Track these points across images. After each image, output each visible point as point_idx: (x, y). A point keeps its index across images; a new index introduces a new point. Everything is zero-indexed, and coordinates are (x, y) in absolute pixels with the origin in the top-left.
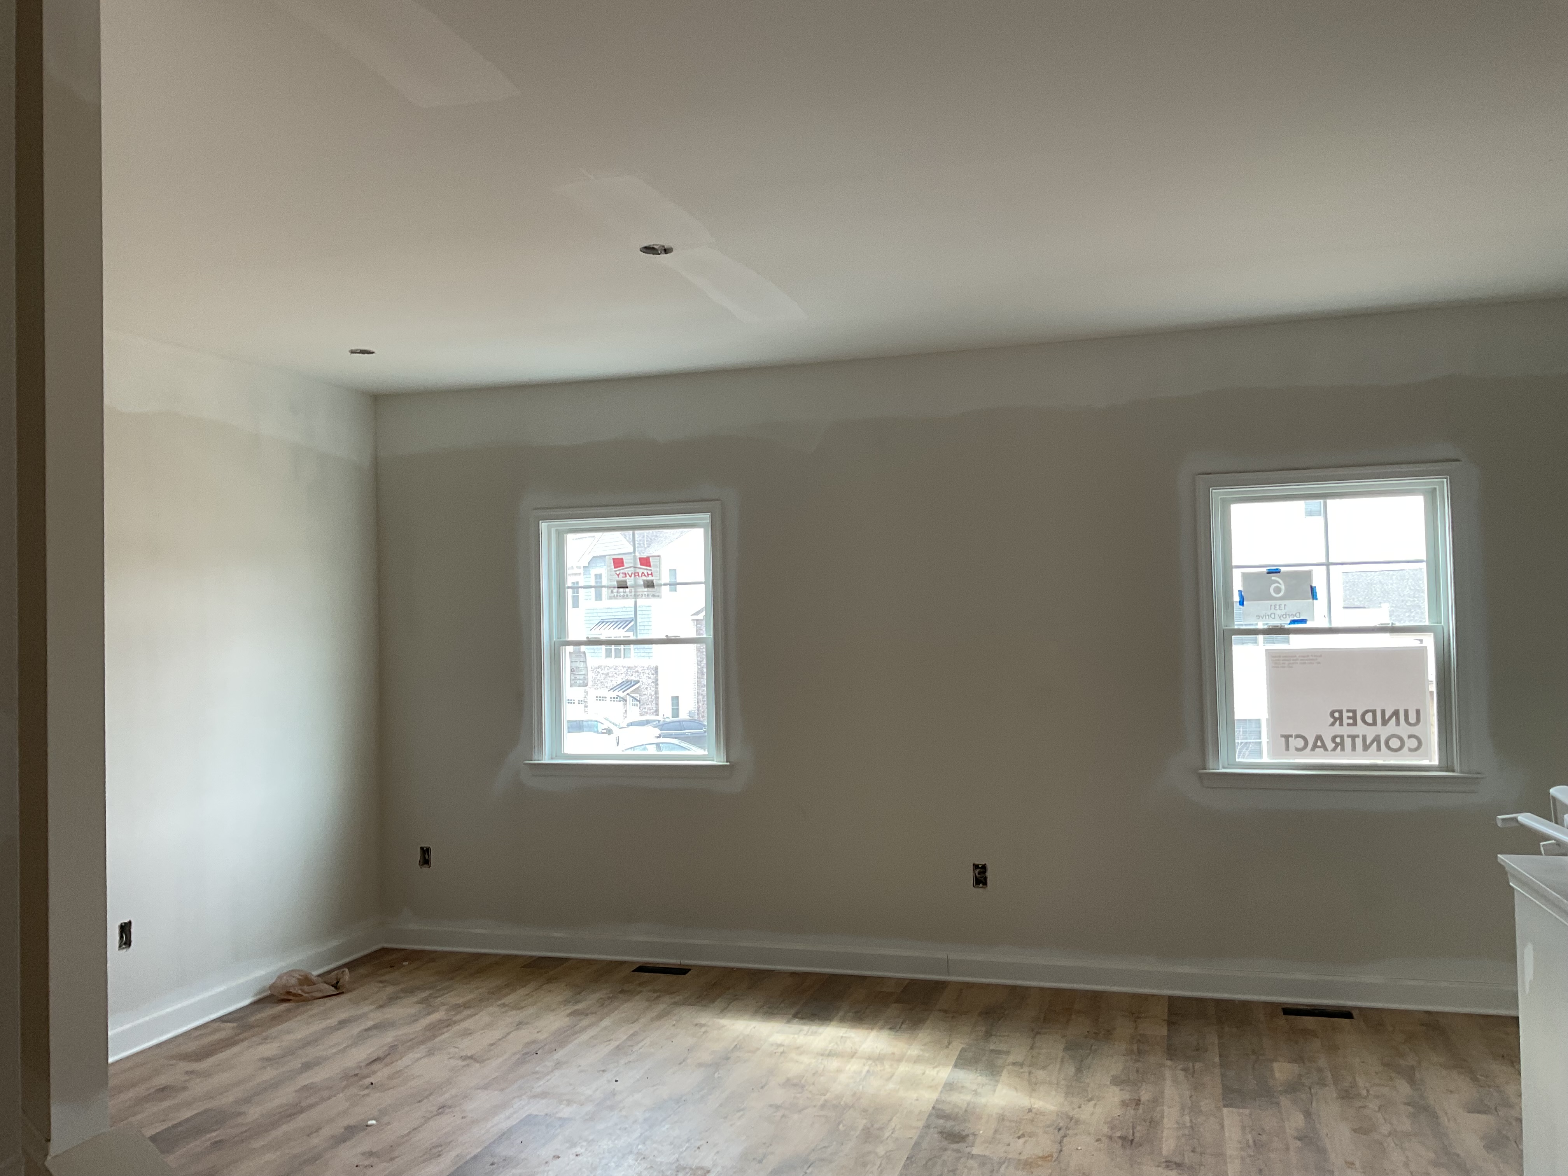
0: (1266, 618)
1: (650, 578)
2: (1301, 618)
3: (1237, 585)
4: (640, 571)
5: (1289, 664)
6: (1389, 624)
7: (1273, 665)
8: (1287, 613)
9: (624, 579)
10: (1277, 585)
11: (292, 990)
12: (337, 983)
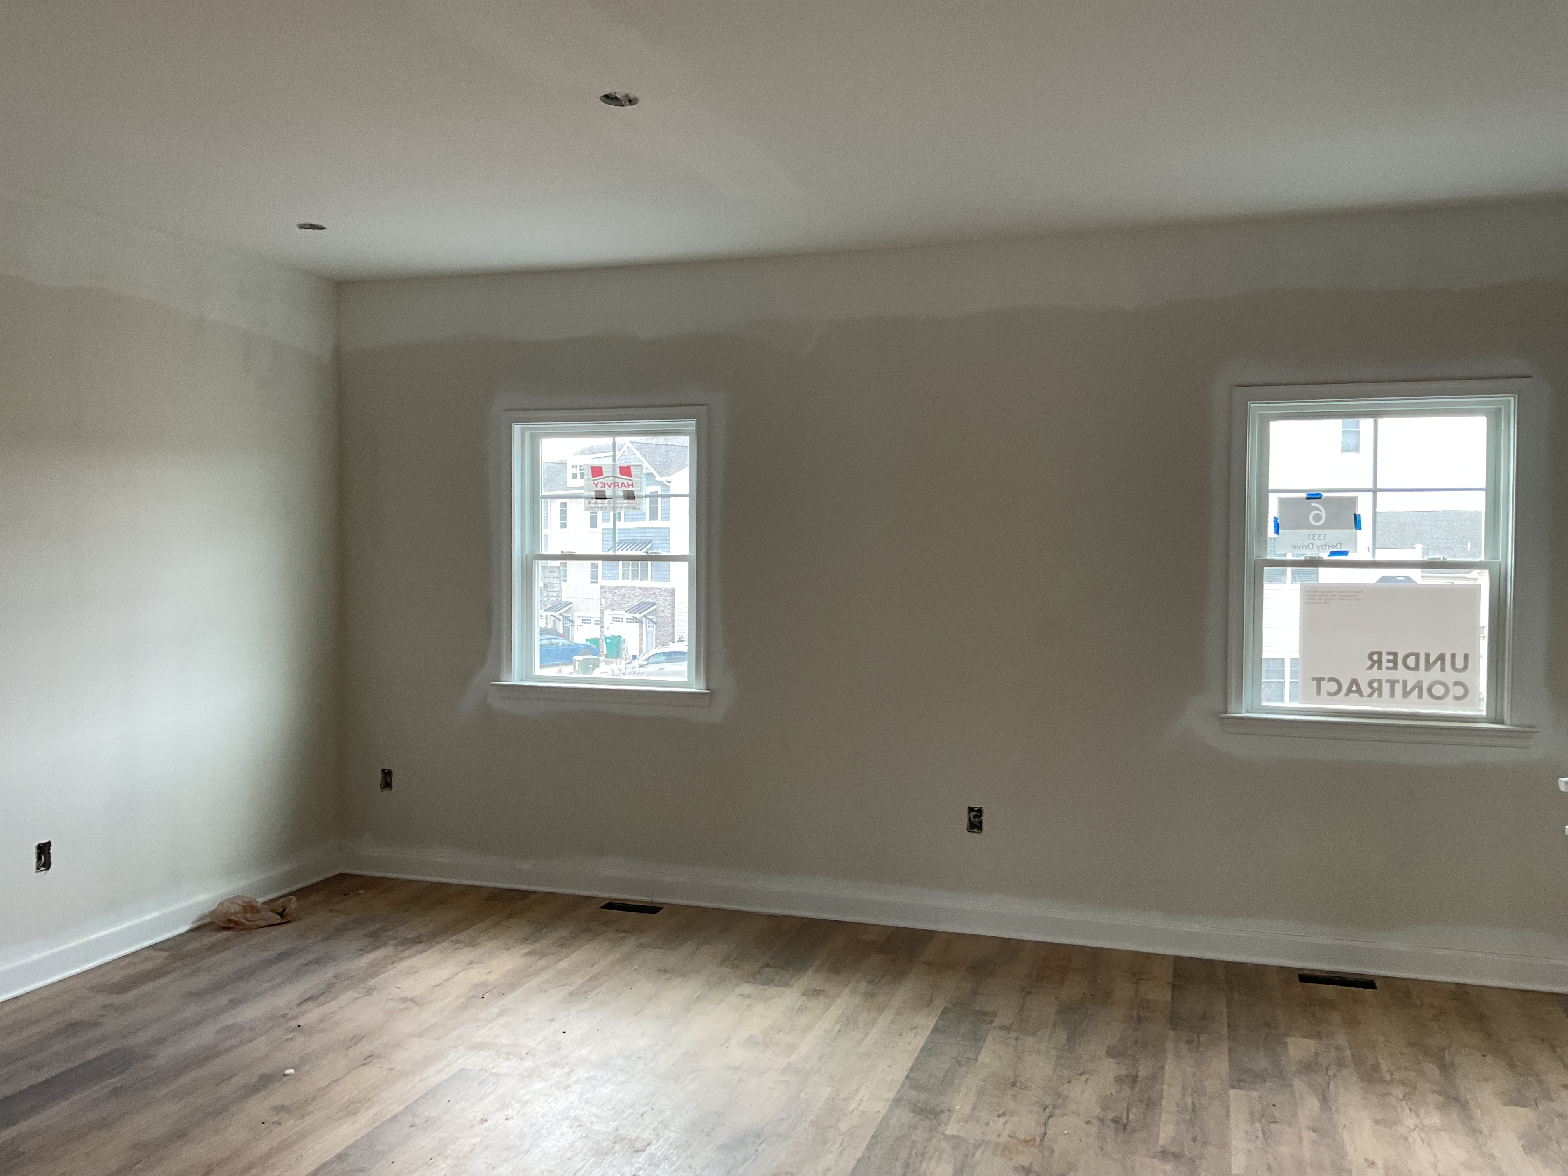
0: (1303, 549)
1: (631, 489)
2: (1342, 550)
3: (1273, 510)
4: (620, 481)
5: (1325, 600)
6: (1440, 558)
7: (1308, 601)
8: (1327, 544)
9: (603, 489)
10: (1315, 512)
11: (233, 918)
12: (284, 911)
